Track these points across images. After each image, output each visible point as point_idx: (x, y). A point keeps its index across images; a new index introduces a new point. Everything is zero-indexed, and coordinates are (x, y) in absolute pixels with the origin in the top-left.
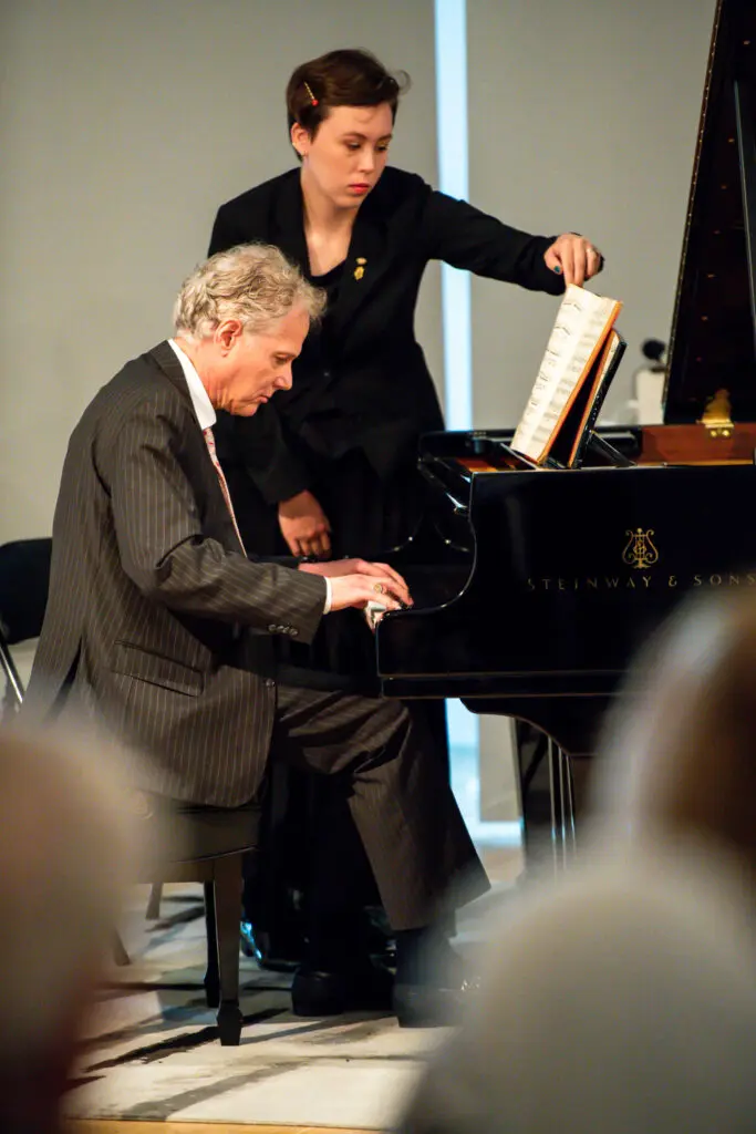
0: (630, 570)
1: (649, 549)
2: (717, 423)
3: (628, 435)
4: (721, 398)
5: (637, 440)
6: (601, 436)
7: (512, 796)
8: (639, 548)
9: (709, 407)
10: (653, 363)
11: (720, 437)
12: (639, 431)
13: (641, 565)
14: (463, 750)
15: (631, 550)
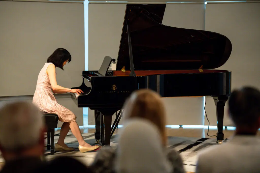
0: (112, 90)
1: (115, 87)
2: (123, 70)
3: (111, 72)
4: (124, 67)
5: (113, 72)
6: (109, 72)
7: (94, 121)
8: (114, 87)
9: (122, 68)
10: (114, 62)
11: (124, 72)
12: (113, 71)
13: (114, 90)
14: (85, 115)
15: (113, 88)
